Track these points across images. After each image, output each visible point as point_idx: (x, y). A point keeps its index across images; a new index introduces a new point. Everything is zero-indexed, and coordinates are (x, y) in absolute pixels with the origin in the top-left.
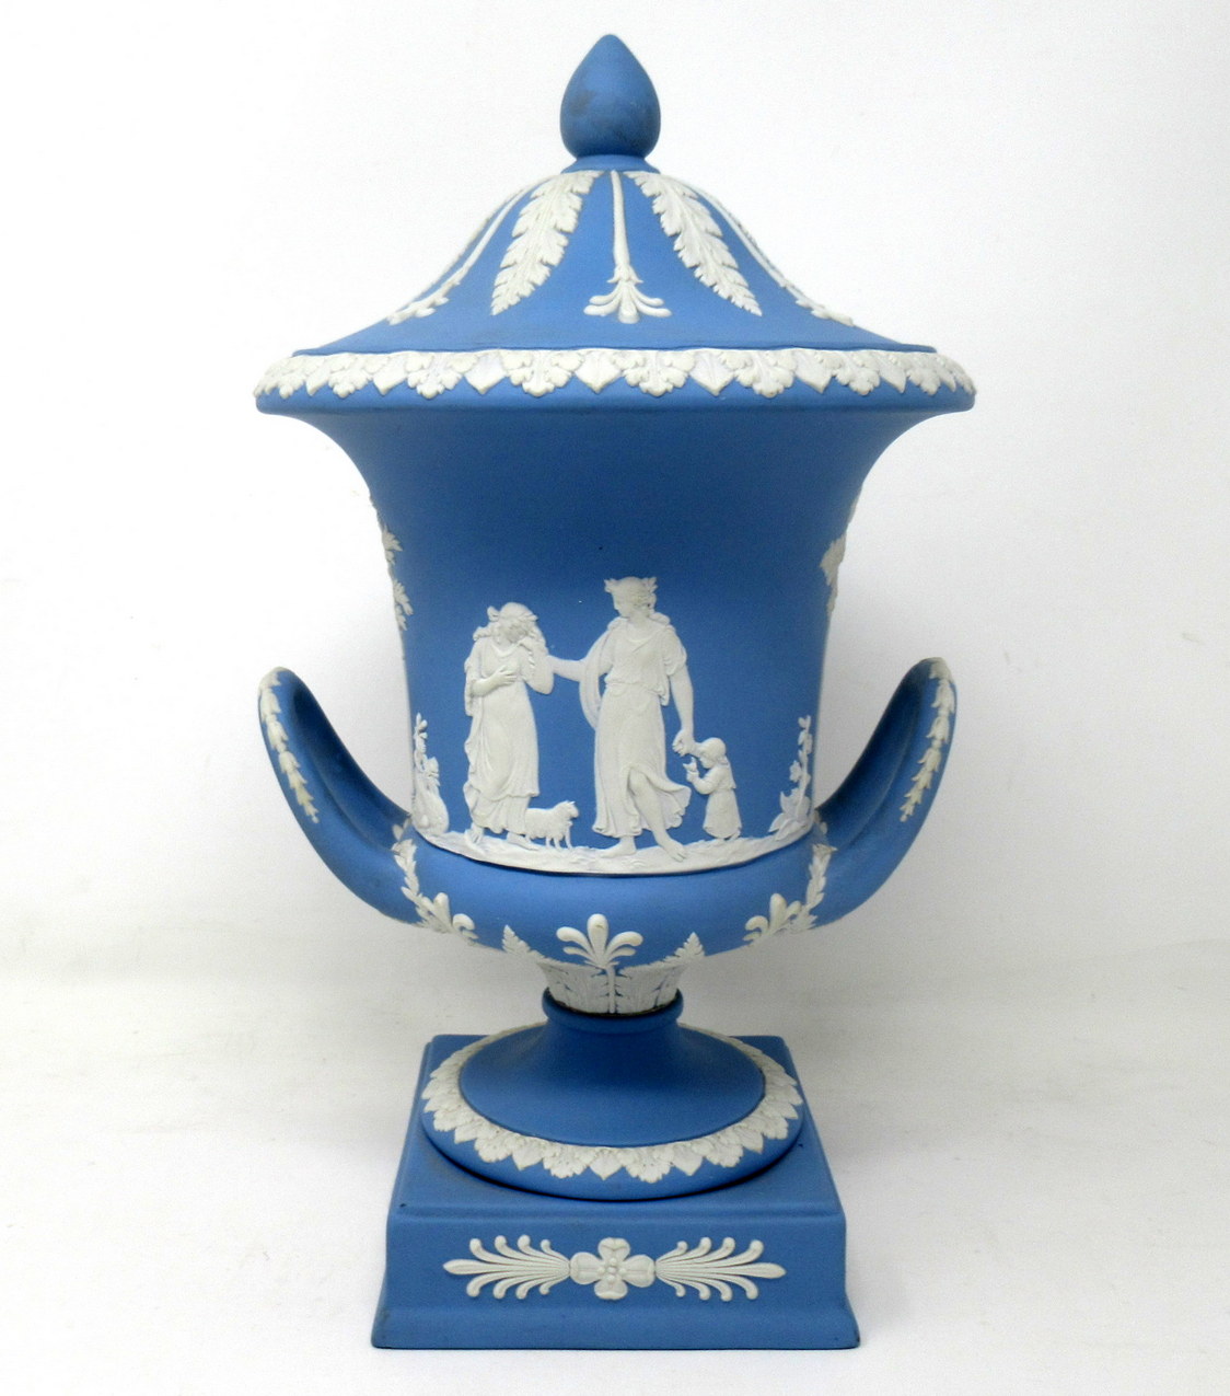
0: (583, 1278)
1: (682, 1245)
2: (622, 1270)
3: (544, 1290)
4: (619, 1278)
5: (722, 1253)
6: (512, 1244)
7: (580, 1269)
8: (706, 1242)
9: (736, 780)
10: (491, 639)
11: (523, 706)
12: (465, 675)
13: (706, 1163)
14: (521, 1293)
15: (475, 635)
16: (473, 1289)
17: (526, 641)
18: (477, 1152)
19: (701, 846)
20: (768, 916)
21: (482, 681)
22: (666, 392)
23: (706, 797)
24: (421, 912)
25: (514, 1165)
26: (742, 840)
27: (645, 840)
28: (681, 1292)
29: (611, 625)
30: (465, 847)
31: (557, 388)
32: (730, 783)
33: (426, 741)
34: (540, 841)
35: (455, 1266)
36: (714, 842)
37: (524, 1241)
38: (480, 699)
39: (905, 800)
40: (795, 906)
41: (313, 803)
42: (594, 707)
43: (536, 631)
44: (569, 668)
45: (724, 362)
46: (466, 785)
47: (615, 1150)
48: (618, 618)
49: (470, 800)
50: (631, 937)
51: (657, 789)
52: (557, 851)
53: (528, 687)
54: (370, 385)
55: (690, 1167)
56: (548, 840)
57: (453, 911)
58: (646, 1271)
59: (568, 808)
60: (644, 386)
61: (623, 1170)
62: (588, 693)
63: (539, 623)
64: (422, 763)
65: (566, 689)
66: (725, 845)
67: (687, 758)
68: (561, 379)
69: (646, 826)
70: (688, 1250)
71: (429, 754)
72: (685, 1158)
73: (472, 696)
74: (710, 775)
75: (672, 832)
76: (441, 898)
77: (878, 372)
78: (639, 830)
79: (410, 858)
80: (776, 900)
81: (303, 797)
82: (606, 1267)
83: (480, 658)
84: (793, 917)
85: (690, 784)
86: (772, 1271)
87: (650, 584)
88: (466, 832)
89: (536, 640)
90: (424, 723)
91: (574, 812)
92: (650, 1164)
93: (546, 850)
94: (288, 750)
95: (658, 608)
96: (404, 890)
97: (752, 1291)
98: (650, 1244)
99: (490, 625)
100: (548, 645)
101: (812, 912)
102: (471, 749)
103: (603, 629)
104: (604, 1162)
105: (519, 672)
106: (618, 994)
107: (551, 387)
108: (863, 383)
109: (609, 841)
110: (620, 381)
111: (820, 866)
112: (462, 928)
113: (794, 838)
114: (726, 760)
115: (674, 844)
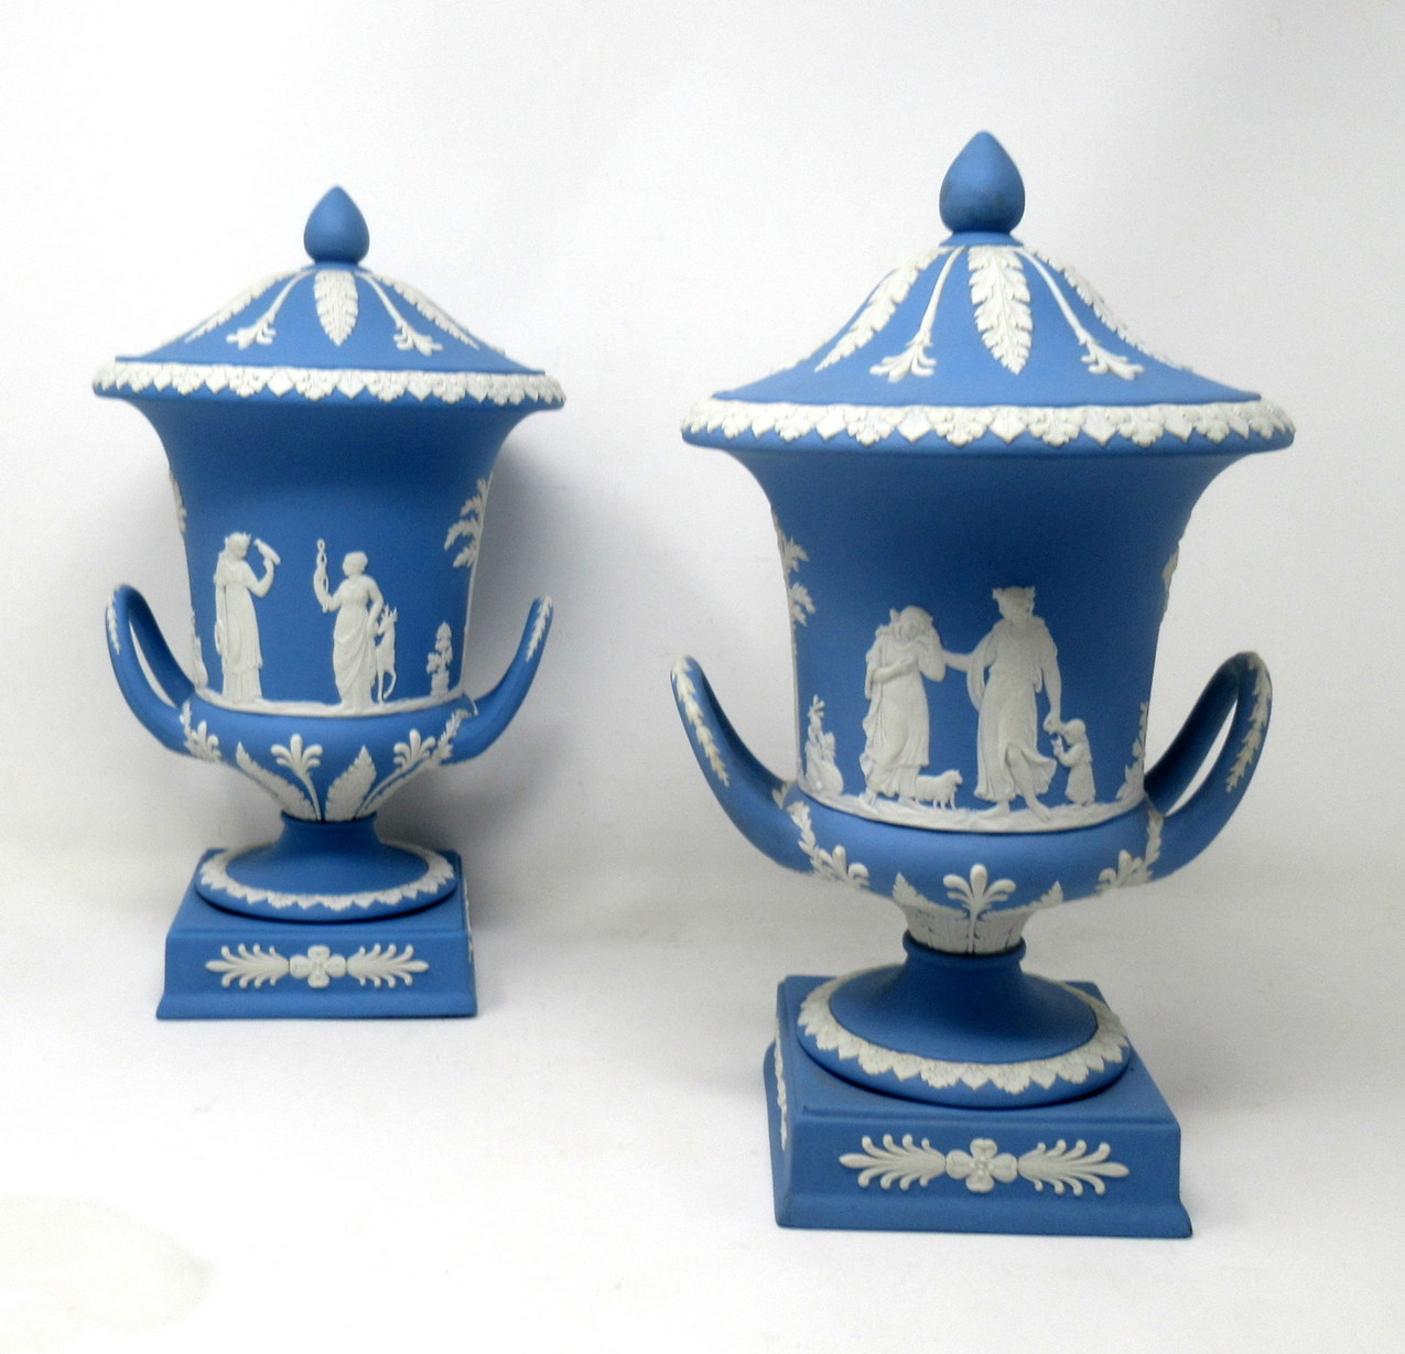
0: (956, 1173)
1: (1042, 1146)
2: (991, 1167)
3: (923, 1182)
4: (988, 1174)
5: (1076, 1152)
6: (898, 1142)
7: (955, 1164)
8: (1061, 1144)
9: (1093, 756)
10: (891, 636)
11: (917, 691)
12: (865, 665)
13: (1058, 1078)
14: (904, 1184)
15: (877, 632)
16: (864, 1179)
17: (923, 639)
18: (861, 1067)
19: (1062, 810)
20: (1116, 868)
21: (882, 670)
22: (1064, 443)
23: (1068, 769)
24: (815, 863)
25: (895, 1077)
26: (1095, 806)
27: (1018, 803)
28: (1039, 1186)
29: (996, 626)
31: (975, 439)
32: (1088, 757)
33: (822, 719)
34: (929, 803)
35: (848, 1159)
36: (1073, 807)
37: (907, 1139)
38: (879, 685)
39: (1230, 774)
40: (1138, 861)
41: (726, 770)
42: (979, 693)
43: (933, 632)
44: (959, 661)
45: (1108, 418)
46: (863, 756)
47: (981, 1066)
48: (1002, 621)
49: (865, 768)
50: (1005, 884)
51: (1029, 761)
52: (943, 812)
53: (923, 676)
54: (814, 431)
55: (1046, 1082)
56: (935, 804)
57: (849, 861)
58: (1009, 1168)
59: (953, 776)
60: (1047, 438)
61: (990, 1081)
62: (974, 682)
63: (935, 625)
64: (817, 737)
65: (956, 678)
66: (1084, 810)
67: (1055, 736)
68: (978, 431)
69: (1019, 792)
70: (1046, 1152)
71: (826, 729)
72: (1042, 1074)
73: (872, 682)
74: (1073, 751)
75: (1041, 798)
76: (839, 850)
77: (1228, 424)
78: (1014, 796)
79: (805, 817)
80: (1124, 856)
81: (717, 765)
82: (976, 1165)
83: (881, 651)
84: (1135, 871)
85: (1057, 758)
86: (1117, 1170)
88: (861, 796)
89: (931, 638)
90: (822, 704)
91: (959, 779)
92: (1015, 1077)
93: (933, 811)
94: (704, 723)
95: (1035, 613)
96: (801, 844)
97: (1100, 1187)
98: (1015, 1145)
99: (891, 625)
100: (942, 641)
101: (1150, 867)
102: (869, 726)
103: (990, 630)
104: (974, 1076)
105: (915, 664)
106: (975, 936)
107: (970, 439)
108: (1217, 434)
109: (987, 804)
110: (1026, 433)
111: (1155, 828)
112: (856, 876)
113: (1134, 805)
114: (1085, 738)
115: (1042, 808)
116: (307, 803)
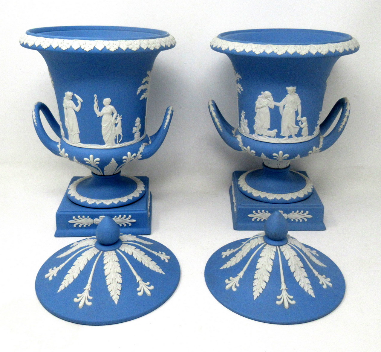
3: (266, 220)
5: (300, 213)
6: (261, 212)
9: (308, 125)
10: (262, 98)
12: (255, 104)
13: (297, 197)
14: (262, 220)
15: (258, 97)
16: (253, 220)
17: (269, 99)
18: (253, 195)
19: (301, 138)
20: (312, 151)
21: (259, 106)
23: (302, 128)
25: (261, 197)
27: (290, 137)
28: (292, 220)
29: (287, 96)
30: (253, 137)
32: (307, 126)
33: (245, 116)
34: (270, 137)
35: (250, 215)
36: (303, 137)
37: (263, 211)
38: (259, 109)
39: (340, 128)
40: (317, 149)
41: (222, 128)
42: (282, 112)
43: (271, 97)
44: (278, 104)
46: (254, 125)
47: (280, 194)
48: (288, 95)
49: (255, 128)
50: (287, 155)
51: (293, 127)
53: (269, 108)
55: (295, 197)
56: (271, 137)
57: (251, 150)
58: (286, 216)
59: (276, 131)
61: (282, 198)
62: (281, 109)
63: (272, 95)
64: (243, 121)
65: (277, 108)
66: (305, 138)
67: (299, 121)
69: (291, 134)
70: (294, 213)
71: (245, 119)
72: (294, 196)
73: (257, 108)
74: (303, 124)
75: (296, 135)
76: (248, 147)
78: (289, 135)
79: (240, 139)
80: (314, 148)
81: (220, 127)
83: (259, 101)
84: (317, 151)
85: (300, 126)
86: (310, 216)
87: (295, 88)
88: (254, 134)
89: (271, 99)
90: (244, 113)
91: (277, 131)
92: (287, 197)
95: (296, 92)
96: (239, 145)
97: (306, 220)
98: (287, 211)
99: (262, 95)
100: (273, 99)
101: (320, 149)
102: (256, 119)
103: (285, 96)
105: (267, 105)
109: (283, 137)
111: (322, 140)
112: (252, 153)
113: (317, 135)
114: (306, 121)
115: (296, 138)
116: (98, 171)
